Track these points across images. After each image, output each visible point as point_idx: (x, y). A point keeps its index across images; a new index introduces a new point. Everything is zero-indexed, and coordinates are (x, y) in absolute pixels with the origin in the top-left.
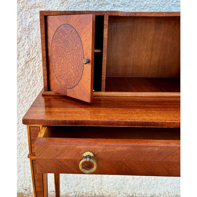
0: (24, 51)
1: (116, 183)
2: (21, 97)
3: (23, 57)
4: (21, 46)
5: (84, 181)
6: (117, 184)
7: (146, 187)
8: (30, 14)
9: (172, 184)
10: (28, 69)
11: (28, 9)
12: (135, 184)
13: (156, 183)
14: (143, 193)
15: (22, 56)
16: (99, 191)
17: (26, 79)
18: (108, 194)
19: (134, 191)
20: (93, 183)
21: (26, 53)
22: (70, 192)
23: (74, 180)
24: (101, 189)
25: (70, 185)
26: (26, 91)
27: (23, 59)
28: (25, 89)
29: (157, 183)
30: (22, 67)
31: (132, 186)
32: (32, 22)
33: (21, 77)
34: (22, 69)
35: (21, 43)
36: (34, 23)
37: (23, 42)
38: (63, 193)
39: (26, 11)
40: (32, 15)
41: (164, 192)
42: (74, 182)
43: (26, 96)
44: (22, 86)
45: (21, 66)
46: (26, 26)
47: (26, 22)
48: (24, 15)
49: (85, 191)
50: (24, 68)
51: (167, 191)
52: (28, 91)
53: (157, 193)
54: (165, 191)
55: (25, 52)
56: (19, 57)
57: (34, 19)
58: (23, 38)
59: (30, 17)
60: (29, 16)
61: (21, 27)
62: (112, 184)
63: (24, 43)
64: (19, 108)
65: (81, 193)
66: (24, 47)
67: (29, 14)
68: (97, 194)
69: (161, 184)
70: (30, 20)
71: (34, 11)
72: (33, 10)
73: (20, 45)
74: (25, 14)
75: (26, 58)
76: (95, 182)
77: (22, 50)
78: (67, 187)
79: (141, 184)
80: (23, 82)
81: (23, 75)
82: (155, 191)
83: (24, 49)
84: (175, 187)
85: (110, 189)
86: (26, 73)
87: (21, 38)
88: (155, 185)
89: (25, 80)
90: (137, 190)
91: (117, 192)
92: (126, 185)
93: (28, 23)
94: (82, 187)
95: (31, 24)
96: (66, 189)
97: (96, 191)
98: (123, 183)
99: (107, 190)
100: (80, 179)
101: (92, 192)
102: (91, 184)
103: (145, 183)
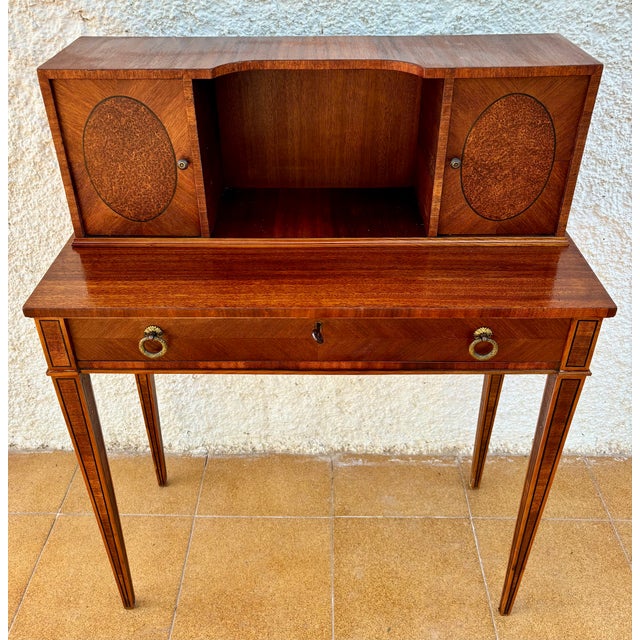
0: (32, 118)
1: (300, 422)
2: (41, 230)
3: (32, 131)
4: (22, 105)
6: (304, 426)
7: (373, 430)
8: (34, 22)
9: (433, 422)
10: (50, 163)
11: (24, 9)
12: (347, 424)
13: (395, 421)
14: (366, 443)
15: (30, 130)
16: (263, 441)
17: (49, 186)
18: (283, 447)
19: (345, 439)
20: (246, 424)
21: (38, 124)
22: (195, 445)
23: (201, 418)
24: (266, 437)
25: (192, 430)
26: (54, 216)
27: (34, 138)
28: (49, 212)
29: (398, 422)
30: (34, 158)
31: (339, 429)
32: (41, 42)
33: (34, 183)
34: (35, 164)
35: (21, 96)
36: (45, 45)
37: (26, 93)
38: (177, 448)
39: (20, 12)
40: (38, 23)
41: (416, 441)
42: (201, 422)
43: (54, 228)
44: (40, 205)
45: (32, 155)
46: (26, 53)
47: (25, 41)
48: (16, 22)
49: (230, 443)
50: (38, 159)
51: (422, 439)
52: (58, 215)
53: (398, 443)
54: (418, 438)
55: (35, 119)
56: (23, 132)
57: (46, 34)
58: (25, 83)
59: (35, 30)
60: (31, 27)
61: (14, 57)
62: (291, 426)
63: (29, 98)
64: (42, 257)
65: (220, 447)
66: (29, 107)
67: (31, 21)
68: (259, 447)
69: (407, 423)
70: (35, 36)
71: (43, 14)
72: (38, 10)
73: (19, 103)
74: (19, 20)
75: (40, 136)
76: (251, 422)
77: (28, 115)
78: (186, 434)
79: (360, 423)
80: (42, 193)
81: (39, 176)
82: (395, 440)
83: (32, 111)
84: (440, 430)
85: (287, 437)
86: (46, 173)
87: (19, 84)
88: (394, 427)
89: (45, 190)
90: (353, 437)
91: (305, 443)
92: (325, 428)
93: (31, 46)
94: (221, 435)
95: (38, 46)
96: (185, 440)
97: (255, 441)
98: (319, 423)
99: (280, 439)
100: (215, 416)
101: (246, 444)
102: (242, 427)
103: (368, 422)
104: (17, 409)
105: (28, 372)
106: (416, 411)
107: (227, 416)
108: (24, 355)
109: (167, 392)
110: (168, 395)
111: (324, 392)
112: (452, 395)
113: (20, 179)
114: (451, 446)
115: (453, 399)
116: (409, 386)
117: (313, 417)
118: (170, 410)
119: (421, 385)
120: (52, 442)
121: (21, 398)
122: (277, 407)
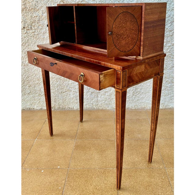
1: (106, 101)
5: (87, 100)
9: (138, 100)
18: (101, 108)
24: (97, 105)
49: (88, 107)
51: (136, 105)
62: (104, 102)
68: (95, 108)
69: (132, 100)
76: (94, 100)
78: (77, 105)
82: (129, 106)
85: (102, 105)
88: (129, 101)
91: (107, 107)
92: (112, 102)
97: (94, 106)
98: (110, 101)
101: (92, 107)
102: (91, 102)
104: (36, 98)
105: (40, 87)
106: (134, 96)
107: (87, 99)
108: (40, 82)
109: (74, 92)
110: (74, 93)
111: (111, 91)
112: (142, 92)
113: (46, 37)
114: (143, 107)
115: (143, 93)
116: (132, 89)
117: (109, 99)
118: (74, 97)
119: (135, 89)
120: (44, 108)
121: (38, 95)
122: (100, 96)
